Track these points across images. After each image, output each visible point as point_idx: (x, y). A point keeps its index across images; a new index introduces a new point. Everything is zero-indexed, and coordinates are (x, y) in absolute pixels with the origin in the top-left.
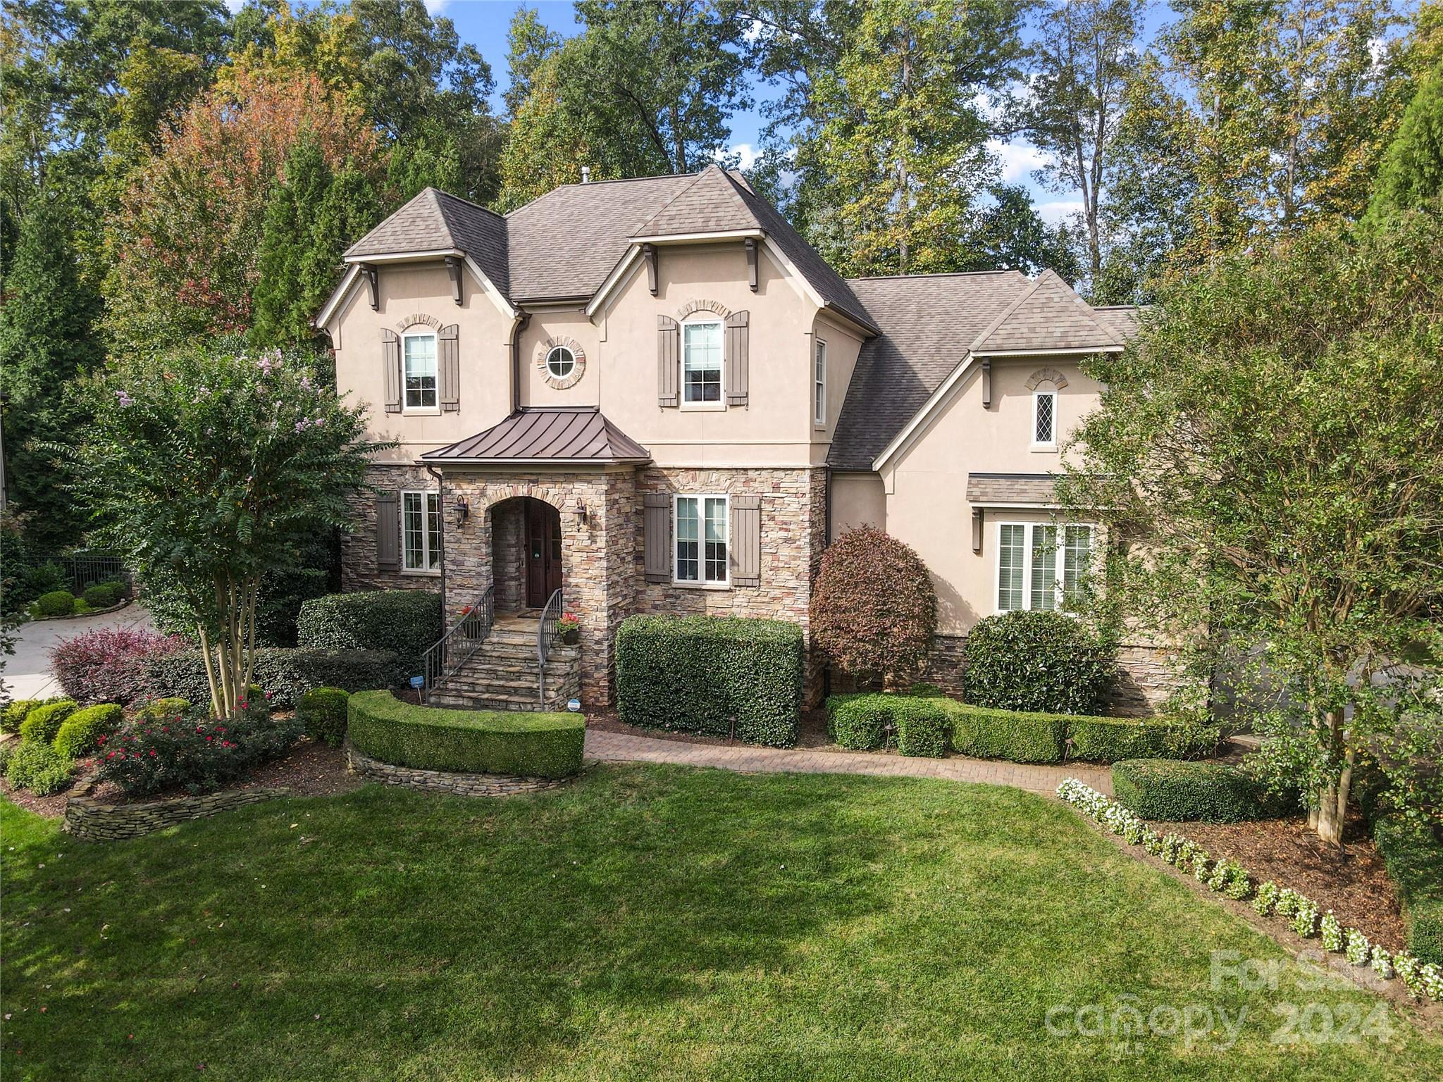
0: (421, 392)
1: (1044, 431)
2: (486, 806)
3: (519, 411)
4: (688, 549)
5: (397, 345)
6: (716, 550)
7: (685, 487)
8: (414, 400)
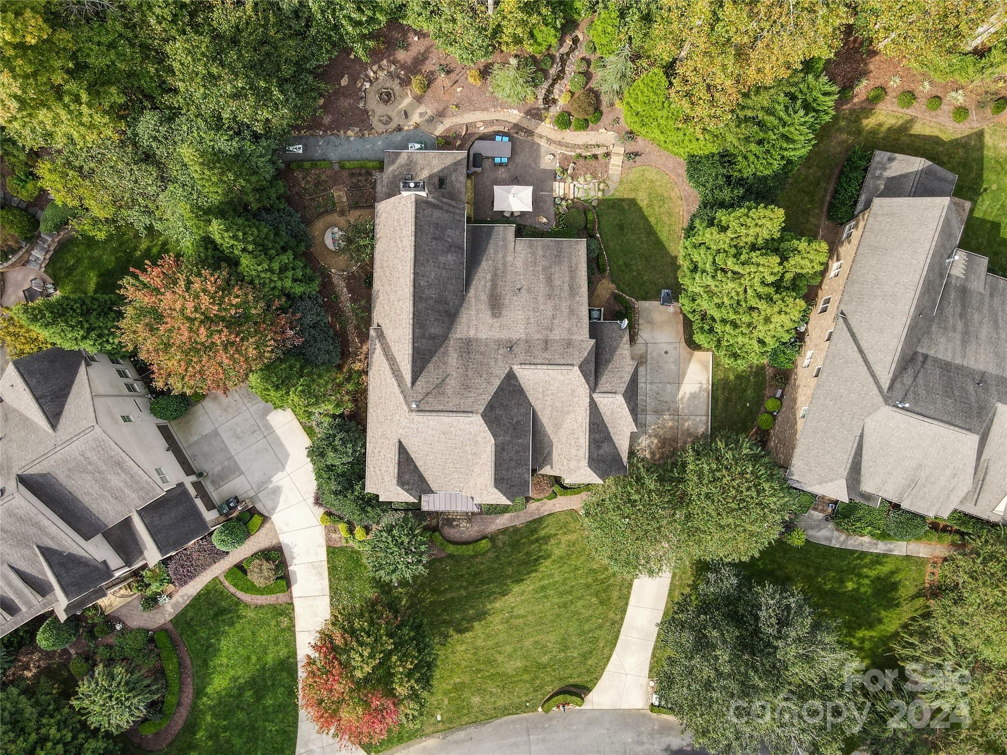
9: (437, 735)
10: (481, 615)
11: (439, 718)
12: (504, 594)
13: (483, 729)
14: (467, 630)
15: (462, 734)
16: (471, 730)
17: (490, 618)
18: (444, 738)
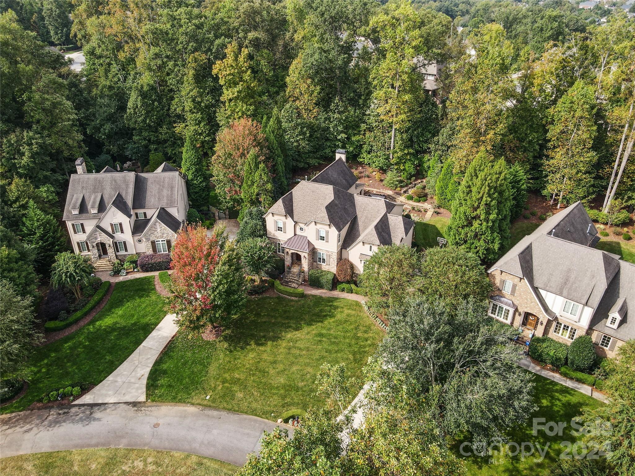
0: (280, 229)
1: (371, 250)
2: (292, 301)
3: (295, 235)
4: (320, 259)
5: (276, 222)
6: (324, 260)
7: (319, 251)
8: (279, 230)
9: (199, 407)
10: (275, 338)
11: (208, 397)
12: (297, 329)
13: (232, 416)
14: (262, 345)
15: (215, 413)
16: (224, 414)
17: (280, 342)
18: (202, 410)
